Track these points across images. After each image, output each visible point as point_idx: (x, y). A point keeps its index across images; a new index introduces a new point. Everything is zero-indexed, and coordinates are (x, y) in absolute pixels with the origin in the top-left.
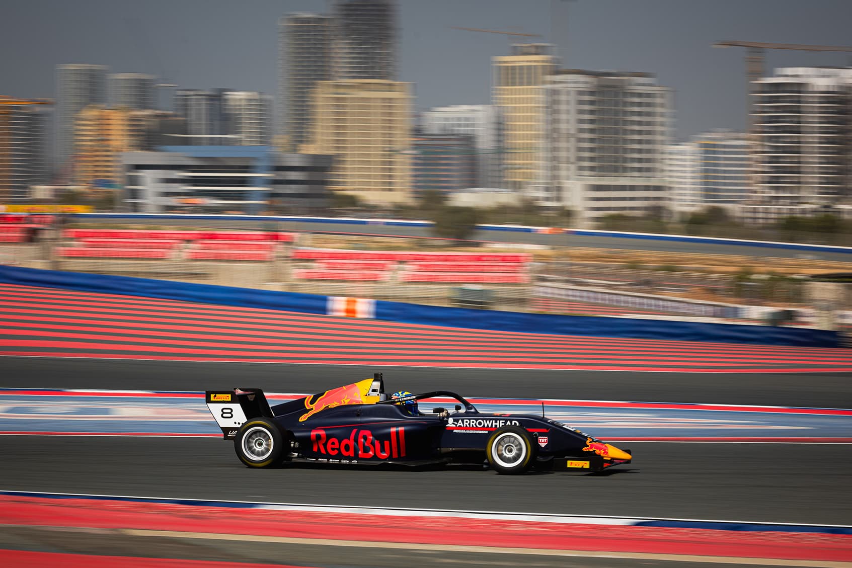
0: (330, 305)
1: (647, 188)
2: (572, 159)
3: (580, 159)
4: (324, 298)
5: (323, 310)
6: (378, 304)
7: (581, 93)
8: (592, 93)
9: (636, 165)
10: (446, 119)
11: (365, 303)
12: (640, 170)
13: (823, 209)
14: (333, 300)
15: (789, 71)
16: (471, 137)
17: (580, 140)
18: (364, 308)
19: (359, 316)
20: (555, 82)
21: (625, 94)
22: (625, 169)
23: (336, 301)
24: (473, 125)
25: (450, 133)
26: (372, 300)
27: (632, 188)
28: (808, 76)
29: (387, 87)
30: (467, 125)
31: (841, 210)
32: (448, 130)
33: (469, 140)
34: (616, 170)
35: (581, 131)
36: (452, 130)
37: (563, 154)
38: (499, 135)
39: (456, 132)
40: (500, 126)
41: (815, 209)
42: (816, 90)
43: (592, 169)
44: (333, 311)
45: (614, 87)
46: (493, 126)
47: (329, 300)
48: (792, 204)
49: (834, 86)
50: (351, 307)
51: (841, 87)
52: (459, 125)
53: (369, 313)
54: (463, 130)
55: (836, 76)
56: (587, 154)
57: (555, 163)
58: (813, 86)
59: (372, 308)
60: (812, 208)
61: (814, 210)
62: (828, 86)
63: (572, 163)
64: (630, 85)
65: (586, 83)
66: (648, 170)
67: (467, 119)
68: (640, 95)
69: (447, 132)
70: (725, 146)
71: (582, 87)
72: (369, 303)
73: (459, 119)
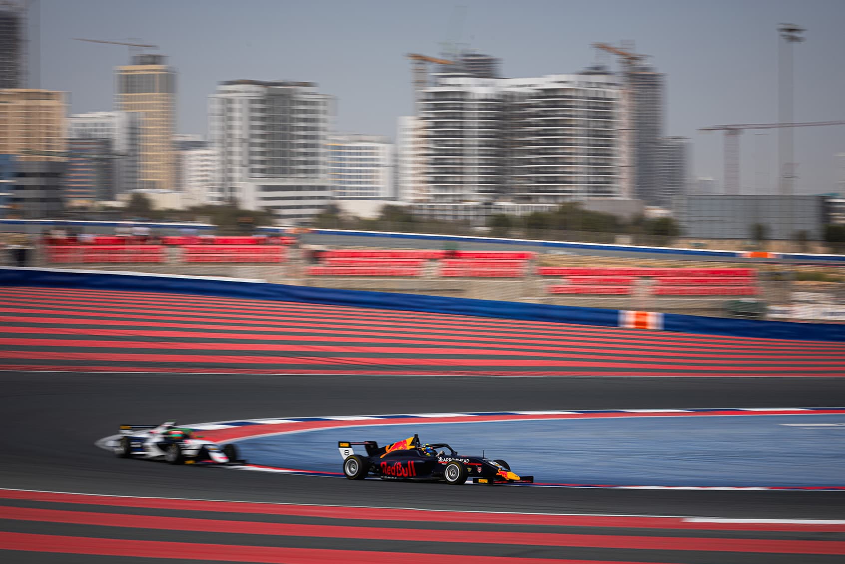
0: (622, 318)
1: (312, 188)
2: (245, 163)
3: (252, 162)
4: (615, 312)
5: (615, 323)
6: (666, 317)
7: (252, 101)
8: (262, 102)
9: (302, 167)
10: (84, 125)
11: (653, 316)
12: (305, 171)
13: (484, 206)
14: (624, 314)
15: (451, 81)
16: (107, 141)
17: (252, 145)
18: (653, 320)
19: (650, 327)
20: (229, 92)
21: (293, 102)
22: (292, 171)
23: (628, 314)
24: (108, 130)
25: (88, 137)
26: (660, 314)
27: (299, 188)
28: (468, 85)
29: (45, 96)
30: (103, 130)
31: (503, 207)
32: (86, 135)
33: (107, 143)
34: (284, 171)
35: (253, 136)
36: (90, 135)
37: (236, 158)
38: (132, 139)
39: (93, 137)
40: (134, 131)
41: (477, 206)
42: (476, 98)
43: (262, 171)
44: (625, 323)
45: (282, 95)
46: (125, 131)
47: (620, 314)
48: (454, 201)
49: (492, 94)
50: (641, 320)
51: (498, 95)
52: (96, 130)
53: (657, 325)
54: (99, 135)
55: (492, 85)
56: (258, 158)
57: (229, 166)
58: (474, 94)
59: (660, 321)
60: (474, 206)
61: (475, 207)
62: (486, 94)
63: (244, 166)
64: (296, 94)
65: (257, 92)
66: (313, 171)
67: (103, 124)
68: (305, 103)
69: (84, 137)
70: (350, 148)
71: (254, 96)
72: (657, 316)
73: (96, 124)
